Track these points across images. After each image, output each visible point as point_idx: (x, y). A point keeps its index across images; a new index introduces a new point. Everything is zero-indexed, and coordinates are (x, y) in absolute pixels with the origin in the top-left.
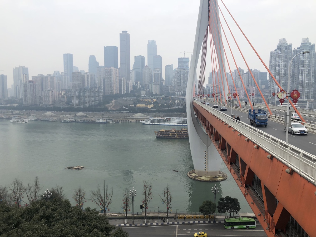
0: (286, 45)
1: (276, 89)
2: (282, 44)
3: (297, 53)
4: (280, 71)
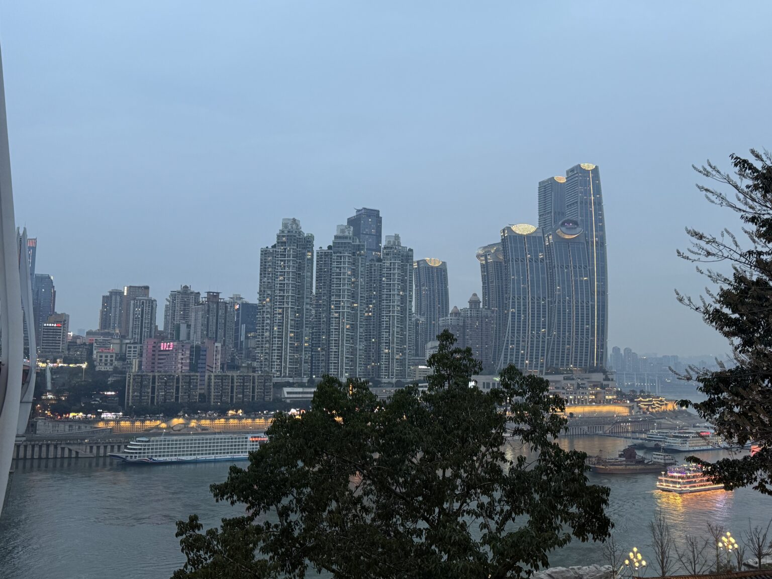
0: (299, 236)
1: (275, 350)
2: (289, 232)
3: (325, 258)
4: (284, 302)
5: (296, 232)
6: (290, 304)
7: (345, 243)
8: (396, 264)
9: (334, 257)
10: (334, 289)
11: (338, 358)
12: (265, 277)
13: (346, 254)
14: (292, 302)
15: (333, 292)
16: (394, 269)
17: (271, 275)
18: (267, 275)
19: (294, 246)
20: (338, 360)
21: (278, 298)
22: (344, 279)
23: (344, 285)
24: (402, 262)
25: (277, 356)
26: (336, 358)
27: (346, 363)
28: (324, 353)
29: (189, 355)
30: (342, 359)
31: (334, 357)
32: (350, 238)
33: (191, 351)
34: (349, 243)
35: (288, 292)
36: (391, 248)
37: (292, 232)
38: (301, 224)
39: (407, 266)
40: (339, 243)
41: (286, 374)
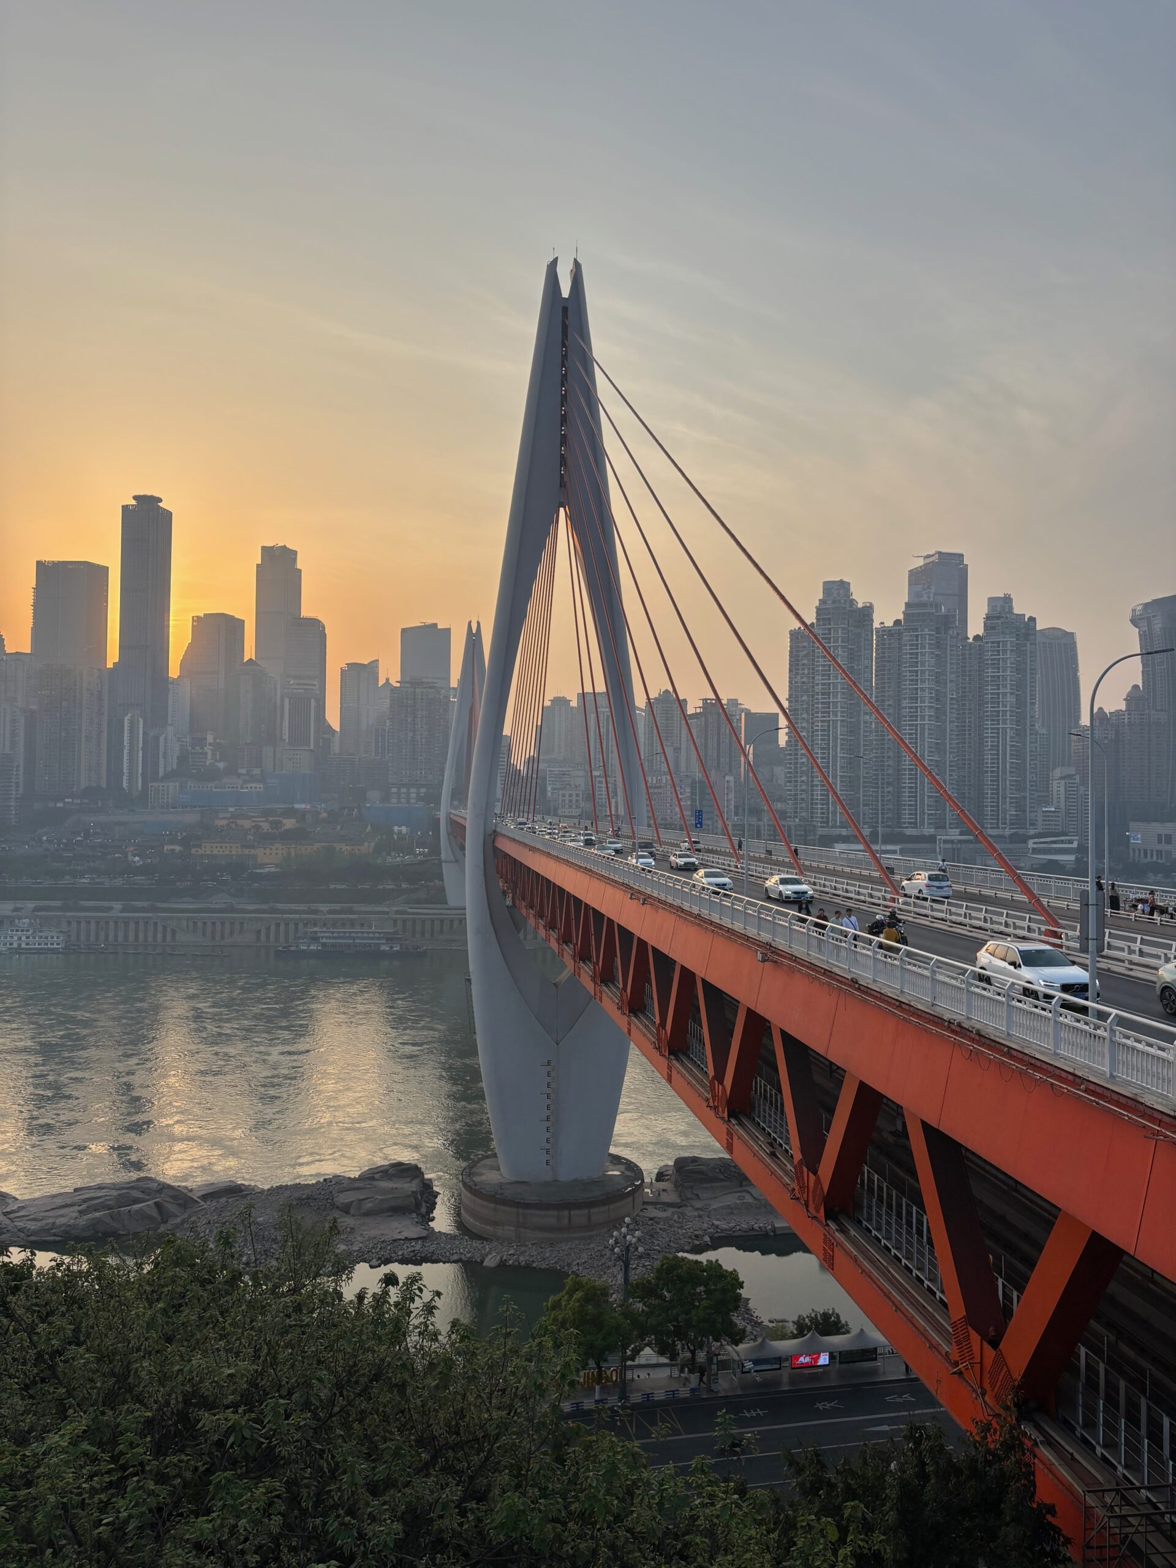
0: (851, 607)
1: (817, 786)
2: (834, 602)
3: (890, 640)
4: (829, 712)
5: (845, 601)
6: (839, 714)
7: (924, 614)
8: (1009, 644)
9: (906, 637)
10: (906, 689)
11: (916, 797)
12: (797, 674)
13: (926, 631)
14: (842, 712)
15: (905, 694)
16: (1005, 652)
17: (806, 672)
18: (800, 672)
19: (843, 624)
20: (916, 801)
21: (820, 706)
22: (923, 672)
23: (923, 681)
24: (1017, 639)
25: (821, 795)
26: (912, 797)
27: (928, 806)
28: (890, 789)
29: (689, 794)
30: (922, 800)
31: (909, 797)
32: (931, 606)
33: (693, 788)
34: (931, 614)
35: (835, 696)
36: (998, 618)
37: (840, 601)
38: (852, 589)
39: (1026, 646)
40: (913, 614)
41: (836, 822)
